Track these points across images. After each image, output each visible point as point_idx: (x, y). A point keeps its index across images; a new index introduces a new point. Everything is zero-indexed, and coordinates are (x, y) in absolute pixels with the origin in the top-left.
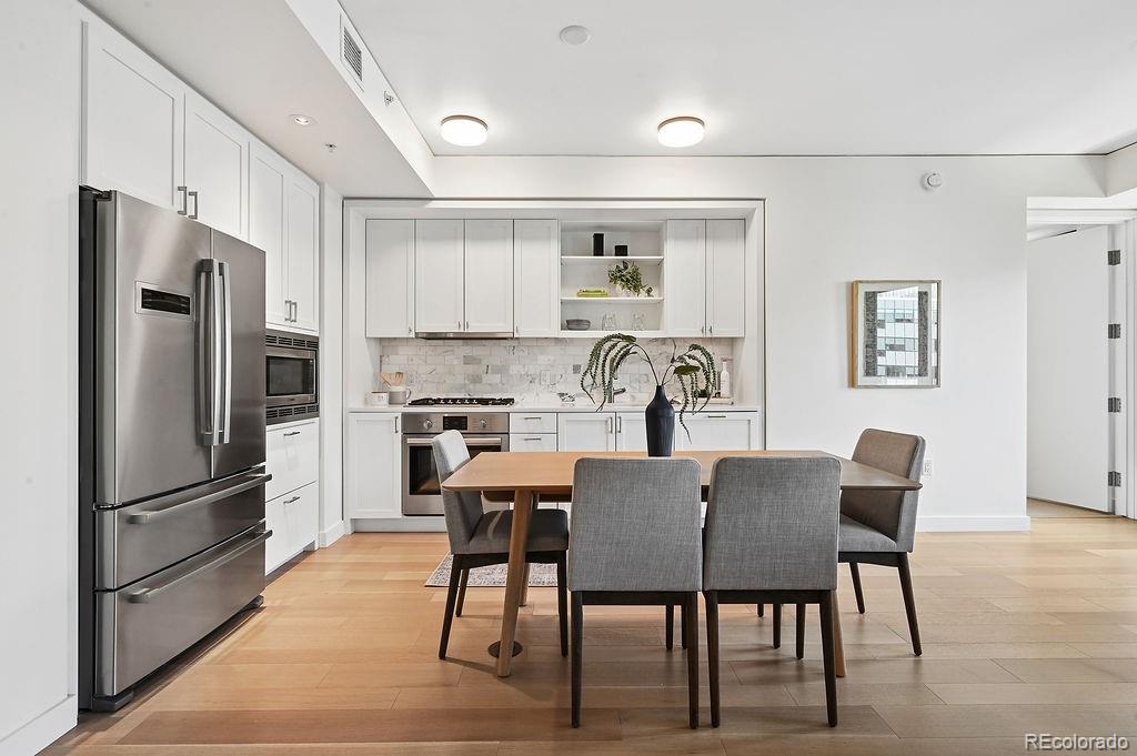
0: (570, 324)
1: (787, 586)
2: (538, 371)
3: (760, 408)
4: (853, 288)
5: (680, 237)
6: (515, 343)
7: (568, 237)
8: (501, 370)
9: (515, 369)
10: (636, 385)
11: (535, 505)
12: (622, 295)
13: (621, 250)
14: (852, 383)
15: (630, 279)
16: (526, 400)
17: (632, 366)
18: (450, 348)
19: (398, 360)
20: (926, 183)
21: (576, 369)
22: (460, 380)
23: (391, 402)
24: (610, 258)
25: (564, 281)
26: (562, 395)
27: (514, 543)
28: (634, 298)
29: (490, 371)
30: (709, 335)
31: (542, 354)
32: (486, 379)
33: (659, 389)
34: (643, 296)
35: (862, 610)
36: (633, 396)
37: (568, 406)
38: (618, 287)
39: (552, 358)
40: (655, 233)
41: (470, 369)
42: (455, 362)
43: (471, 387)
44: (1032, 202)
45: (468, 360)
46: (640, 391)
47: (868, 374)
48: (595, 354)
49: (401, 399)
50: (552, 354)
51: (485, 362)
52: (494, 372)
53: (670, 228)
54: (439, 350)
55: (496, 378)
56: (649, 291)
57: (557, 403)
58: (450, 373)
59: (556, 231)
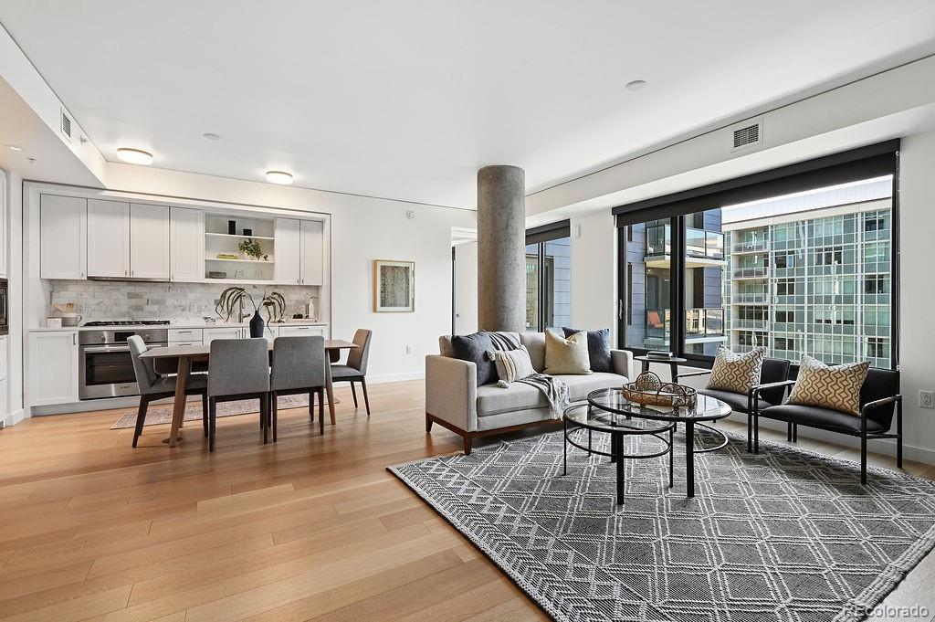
0: (211, 275)
1: (306, 386)
2: (188, 303)
3: (328, 323)
4: (375, 263)
5: (284, 228)
6: (171, 285)
7: (211, 220)
8: (159, 302)
9: (170, 302)
11: (189, 372)
12: (248, 258)
13: (247, 232)
14: (375, 310)
15: (254, 250)
16: (178, 321)
18: (115, 288)
19: (69, 295)
20: (409, 215)
21: (215, 301)
22: (125, 309)
23: (65, 323)
24: (240, 237)
25: (208, 247)
26: (206, 318)
27: (178, 388)
28: (256, 260)
29: (150, 303)
31: (191, 293)
32: (146, 308)
33: (256, 312)
34: (261, 260)
35: (356, 406)
37: (211, 324)
38: (246, 254)
39: (199, 295)
40: (270, 223)
41: (134, 302)
42: (120, 297)
43: (135, 313)
44: (452, 228)
45: (131, 296)
47: (382, 305)
48: (223, 296)
49: (73, 322)
50: (199, 292)
51: (146, 297)
52: (154, 304)
53: (278, 222)
54: (106, 288)
55: (155, 308)
56: (265, 258)
57: (203, 323)
58: (116, 304)
59: (201, 216)
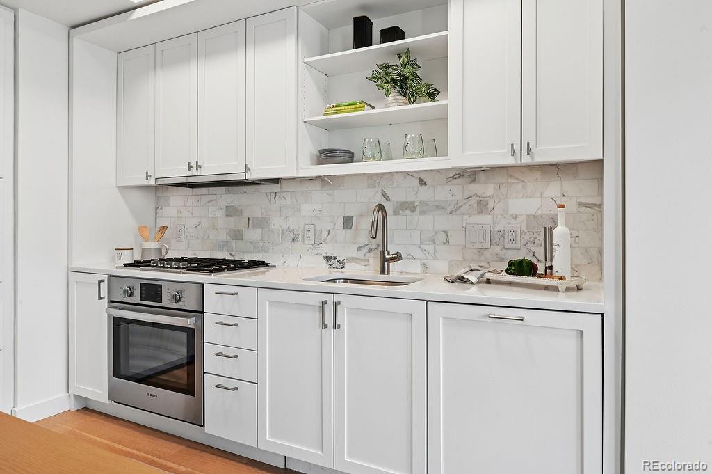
0: (327, 156)
6: (277, 188)
8: (263, 223)
9: (277, 223)
10: (430, 248)
13: (389, 35)
17: (422, 218)
18: (214, 197)
21: (347, 222)
22: (223, 236)
26: (329, 258)
29: (251, 225)
30: (526, 160)
31: (306, 202)
32: (247, 235)
36: (425, 266)
41: (232, 222)
42: (219, 214)
45: (230, 212)
46: (435, 258)
51: (246, 214)
52: (255, 227)
54: (205, 199)
55: (257, 235)
57: (324, 270)
58: (213, 227)
